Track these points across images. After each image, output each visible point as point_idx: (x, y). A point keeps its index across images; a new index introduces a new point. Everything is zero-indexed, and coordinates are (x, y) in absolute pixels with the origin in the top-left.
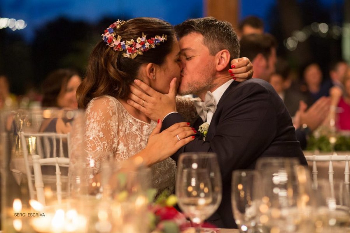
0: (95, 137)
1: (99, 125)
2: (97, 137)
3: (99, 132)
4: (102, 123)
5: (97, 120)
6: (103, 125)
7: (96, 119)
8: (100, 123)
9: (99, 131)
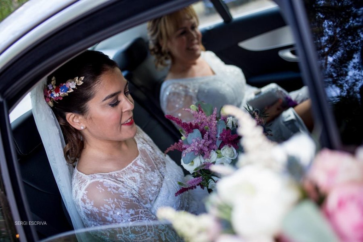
0: (132, 219)
1: (120, 209)
2: (132, 217)
3: (129, 212)
4: (121, 204)
5: (114, 208)
6: (123, 205)
7: (112, 208)
8: (120, 206)
9: (127, 212)
